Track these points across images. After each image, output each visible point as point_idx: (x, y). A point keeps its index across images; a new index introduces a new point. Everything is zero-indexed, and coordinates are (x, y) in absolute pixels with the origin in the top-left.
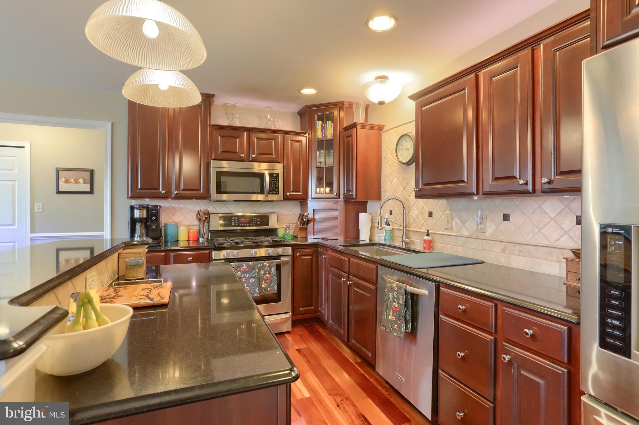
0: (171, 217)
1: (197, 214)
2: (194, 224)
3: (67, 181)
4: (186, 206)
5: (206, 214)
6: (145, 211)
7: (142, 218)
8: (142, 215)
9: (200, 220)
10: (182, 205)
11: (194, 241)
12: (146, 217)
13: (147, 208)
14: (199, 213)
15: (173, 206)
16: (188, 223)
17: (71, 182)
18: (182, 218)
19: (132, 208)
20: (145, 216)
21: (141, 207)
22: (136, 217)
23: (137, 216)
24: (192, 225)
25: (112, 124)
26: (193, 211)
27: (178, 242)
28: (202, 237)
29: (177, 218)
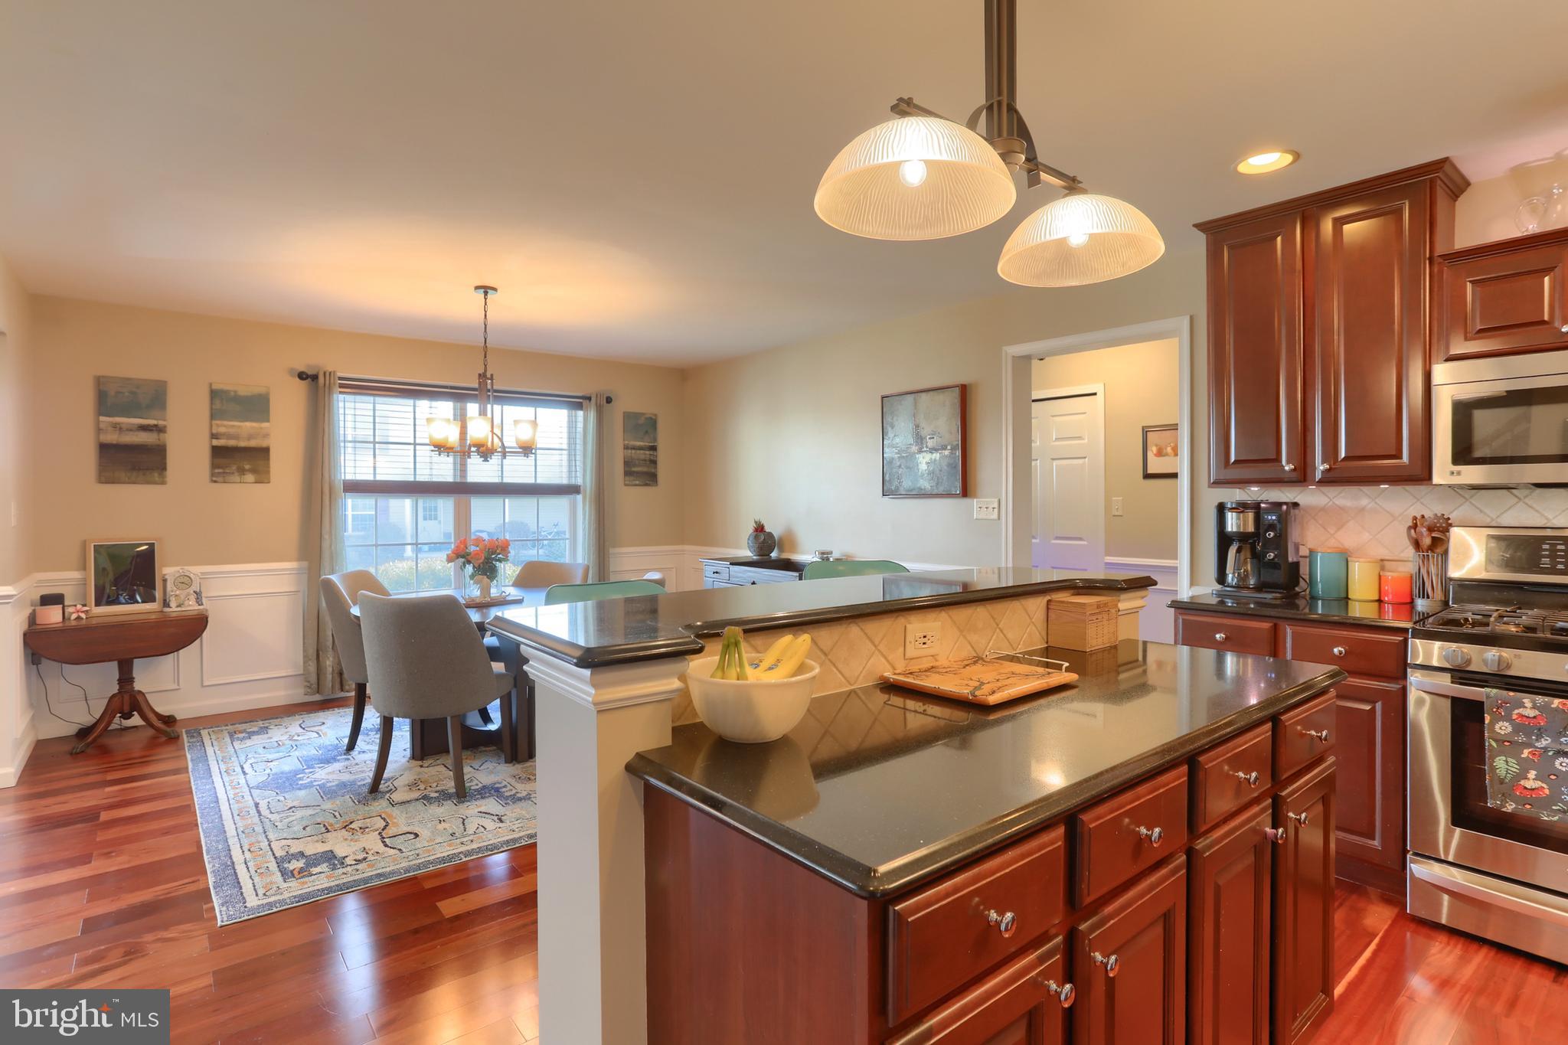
0: (1332, 532)
1: (1410, 528)
2: (1402, 555)
3: (1160, 453)
4: (1376, 503)
5: (1438, 527)
6: (1250, 516)
7: (1241, 532)
8: (1244, 525)
9: (1417, 545)
10: (1364, 502)
11: (1397, 605)
12: (1253, 530)
13: (1256, 507)
14: (1415, 526)
15: (1337, 502)
16: (1383, 553)
17: (1167, 455)
18: (1366, 536)
19: (1221, 509)
20: (1251, 528)
21: (1241, 507)
22: (1229, 529)
23: (1232, 528)
24: (1396, 558)
25: (1192, 318)
26: (1400, 518)
27: (1347, 603)
28: (1424, 595)
29: (1350, 537)
